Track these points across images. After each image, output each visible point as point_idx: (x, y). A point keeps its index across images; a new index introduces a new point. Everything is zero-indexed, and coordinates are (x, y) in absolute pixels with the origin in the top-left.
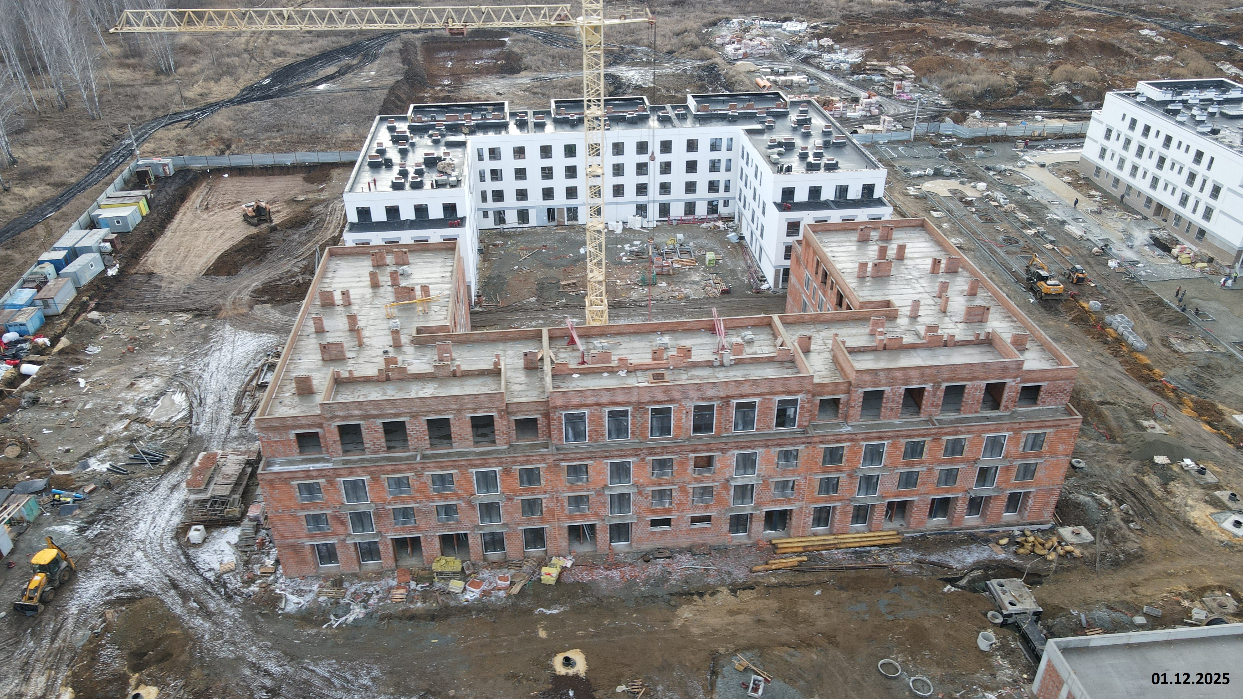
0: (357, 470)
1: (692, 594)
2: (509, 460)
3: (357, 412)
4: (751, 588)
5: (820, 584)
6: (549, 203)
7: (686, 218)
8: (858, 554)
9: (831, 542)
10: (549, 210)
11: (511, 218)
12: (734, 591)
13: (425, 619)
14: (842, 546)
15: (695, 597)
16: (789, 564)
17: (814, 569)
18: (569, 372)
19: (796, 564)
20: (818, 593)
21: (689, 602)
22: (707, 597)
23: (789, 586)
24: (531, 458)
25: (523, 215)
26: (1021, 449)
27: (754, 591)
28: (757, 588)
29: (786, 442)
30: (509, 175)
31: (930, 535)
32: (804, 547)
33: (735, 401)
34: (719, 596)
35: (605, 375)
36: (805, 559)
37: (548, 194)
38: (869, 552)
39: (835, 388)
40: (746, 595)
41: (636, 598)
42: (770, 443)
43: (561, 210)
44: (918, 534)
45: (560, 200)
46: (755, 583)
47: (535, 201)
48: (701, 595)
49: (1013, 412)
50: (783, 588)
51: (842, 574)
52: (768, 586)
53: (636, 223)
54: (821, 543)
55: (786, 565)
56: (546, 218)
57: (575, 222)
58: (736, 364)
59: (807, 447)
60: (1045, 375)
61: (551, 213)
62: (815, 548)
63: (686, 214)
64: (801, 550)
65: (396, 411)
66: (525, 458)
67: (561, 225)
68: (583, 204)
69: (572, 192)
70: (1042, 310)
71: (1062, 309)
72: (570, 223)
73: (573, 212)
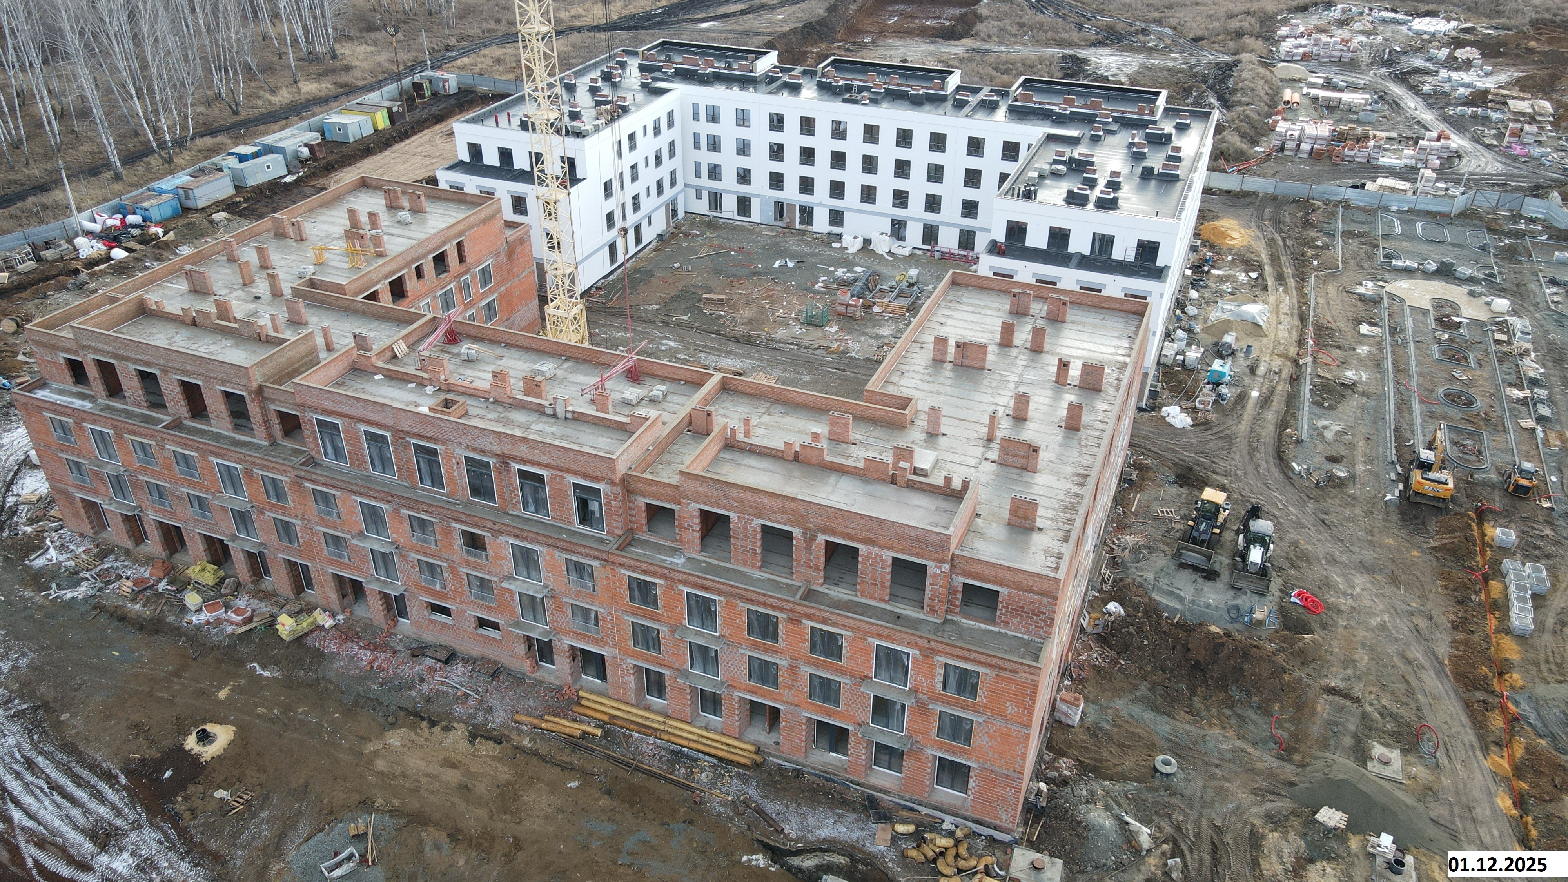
0: (102, 420)
1: (423, 719)
2: (248, 458)
3: (107, 348)
4: (498, 741)
5: (585, 775)
6: (777, 194)
7: (957, 252)
8: (677, 756)
9: (655, 725)
10: (776, 203)
11: (730, 205)
12: (473, 736)
13: (133, 625)
14: (663, 736)
15: (424, 724)
16: (567, 731)
17: (593, 750)
18: (373, 370)
19: (578, 733)
20: (573, 784)
21: (413, 727)
22: (437, 729)
23: (543, 759)
24: (271, 465)
25: (744, 205)
26: (940, 686)
27: (498, 747)
28: (505, 745)
29: (574, 548)
30: (729, 146)
31: (809, 774)
32: (613, 717)
33: (516, 466)
34: (452, 735)
35: (413, 385)
36: (599, 732)
37: (777, 180)
38: (696, 760)
39: (662, 491)
40: (485, 748)
41: (359, 694)
42: (551, 542)
43: (792, 207)
44: (790, 766)
45: (791, 193)
46: (506, 736)
47: (760, 186)
48: (433, 724)
49: (946, 621)
50: (535, 758)
51: (621, 773)
52: (517, 748)
53: (883, 245)
54: (640, 721)
55: (562, 729)
56: (772, 214)
57: (809, 228)
58: (574, 419)
59: (604, 567)
60: (1001, 574)
61: (780, 208)
62: (625, 724)
63: (961, 246)
64: (606, 718)
65: (144, 358)
66: (264, 462)
67: (789, 227)
68: (821, 205)
69: (807, 185)
70: (1395, 517)
71: (1433, 526)
72: (803, 227)
73: (807, 213)
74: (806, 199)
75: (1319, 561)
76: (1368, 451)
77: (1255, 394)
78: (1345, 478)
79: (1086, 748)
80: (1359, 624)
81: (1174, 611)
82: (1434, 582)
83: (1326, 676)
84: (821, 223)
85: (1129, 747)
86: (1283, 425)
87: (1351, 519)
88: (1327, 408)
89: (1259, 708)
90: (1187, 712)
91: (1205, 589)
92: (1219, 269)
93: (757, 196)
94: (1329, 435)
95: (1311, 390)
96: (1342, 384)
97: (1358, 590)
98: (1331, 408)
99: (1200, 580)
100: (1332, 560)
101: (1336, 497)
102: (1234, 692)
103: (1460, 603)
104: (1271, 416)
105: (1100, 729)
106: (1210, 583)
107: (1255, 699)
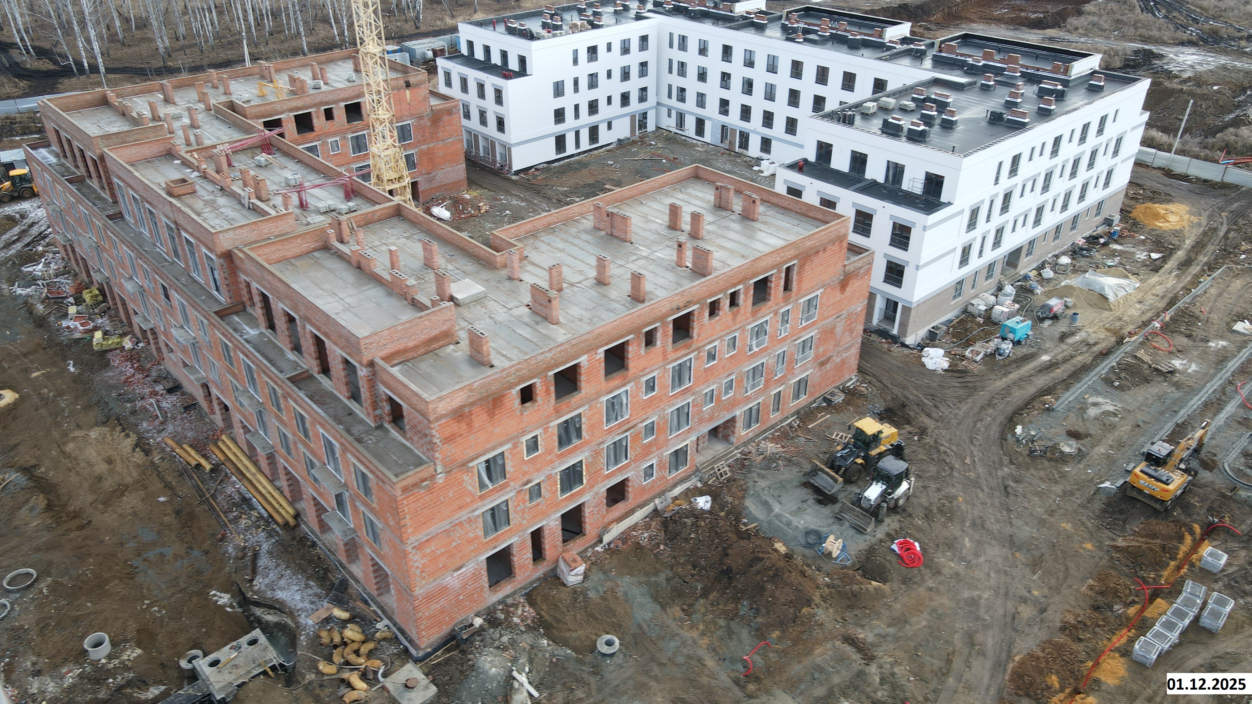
1: (121, 425)
4: (146, 453)
5: (175, 495)
6: (723, 119)
8: (243, 502)
10: (723, 127)
11: (690, 125)
12: (136, 445)
14: (248, 485)
15: (119, 428)
16: (189, 459)
17: (192, 479)
19: (194, 463)
20: (162, 499)
21: (112, 429)
22: (121, 434)
23: (159, 474)
24: (95, 214)
25: (700, 126)
27: (144, 458)
28: (147, 457)
29: (195, 306)
30: (692, 72)
32: (228, 460)
33: (183, 233)
34: (126, 441)
36: (209, 467)
37: (724, 107)
38: (253, 509)
40: (136, 456)
41: (102, 397)
43: (733, 131)
44: (311, 536)
45: (734, 119)
46: (152, 451)
47: (712, 110)
48: (123, 430)
51: (193, 501)
55: (187, 457)
56: (719, 136)
57: (745, 152)
58: (254, 210)
59: (209, 326)
61: (725, 131)
62: (233, 468)
64: (222, 459)
66: (93, 211)
68: (755, 132)
69: (746, 112)
70: (1098, 505)
71: (1136, 526)
72: (741, 150)
73: (745, 138)
74: (744, 125)
75: (963, 522)
76: (1126, 437)
77: (1045, 358)
78: (1070, 455)
79: (558, 606)
80: (949, 590)
81: (755, 519)
82: (1083, 580)
83: (863, 626)
84: (754, 149)
85: (596, 619)
86: (1048, 391)
87: (1040, 494)
88: (1116, 388)
89: (757, 630)
90: (684, 610)
91: (809, 510)
92: (1120, 244)
93: (709, 119)
94: (1092, 412)
95: (1113, 367)
96: (1157, 370)
97: (982, 560)
98: (1121, 388)
99: (811, 502)
100: (979, 525)
101: (1044, 469)
102: (744, 607)
103: (1096, 608)
104: (1041, 381)
105: (585, 596)
106: (818, 507)
107: (759, 620)
